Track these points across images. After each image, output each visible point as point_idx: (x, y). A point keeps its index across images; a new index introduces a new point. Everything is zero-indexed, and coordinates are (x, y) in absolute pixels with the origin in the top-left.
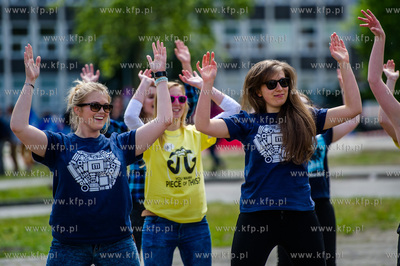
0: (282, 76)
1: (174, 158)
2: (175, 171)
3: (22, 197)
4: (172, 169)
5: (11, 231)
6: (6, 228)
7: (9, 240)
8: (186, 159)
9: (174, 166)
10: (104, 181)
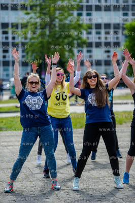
0: (94, 74)
1: (58, 95)
2: (58, 100)
3: (6, 110)
4: (57, 99)
5: (2, 122)
6: (1, 121)
7: (2, 125)
8: (62, 95)
9: (58, 98)
10: (37, 106)
